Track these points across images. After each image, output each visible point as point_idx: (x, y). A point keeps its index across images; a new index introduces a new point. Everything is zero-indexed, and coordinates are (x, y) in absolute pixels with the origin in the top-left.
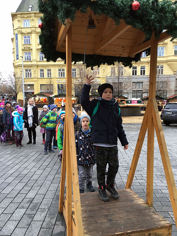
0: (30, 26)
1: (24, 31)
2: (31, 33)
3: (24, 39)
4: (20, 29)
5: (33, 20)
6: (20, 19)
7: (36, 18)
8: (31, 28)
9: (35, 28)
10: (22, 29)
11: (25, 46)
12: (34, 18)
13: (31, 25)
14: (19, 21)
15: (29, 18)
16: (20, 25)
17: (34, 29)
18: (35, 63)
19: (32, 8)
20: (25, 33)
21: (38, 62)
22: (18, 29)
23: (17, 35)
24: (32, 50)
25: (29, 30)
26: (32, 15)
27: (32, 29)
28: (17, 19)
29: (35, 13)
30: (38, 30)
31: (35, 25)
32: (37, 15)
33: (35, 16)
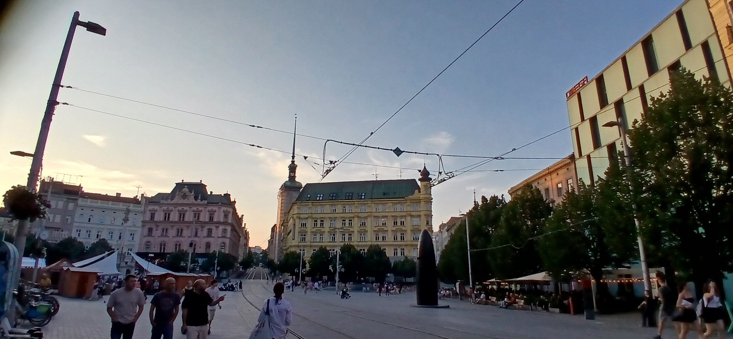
0: (307, 213)
1: (302, 216)
2: (307, 218)
4: (299, 215)
6: (299, 206)
7: (313, 207)
9: (312, 214)
11: (302, 229)
13: (308, 211)
14: (298, 208)
16: (299, 211)
17: (310, 215)
18: (308, 244)
19: (310, 197)
21: (312, 243)
22: (297, 215)
24: (307, 232)
25: (306, 216)
26: (310, 203)
27: (309, 215)
28: (297, 207)
29: (312, 202)
30: (314, 216)
31: (312, 212)
32: (313, 204)
33: (312, 205)
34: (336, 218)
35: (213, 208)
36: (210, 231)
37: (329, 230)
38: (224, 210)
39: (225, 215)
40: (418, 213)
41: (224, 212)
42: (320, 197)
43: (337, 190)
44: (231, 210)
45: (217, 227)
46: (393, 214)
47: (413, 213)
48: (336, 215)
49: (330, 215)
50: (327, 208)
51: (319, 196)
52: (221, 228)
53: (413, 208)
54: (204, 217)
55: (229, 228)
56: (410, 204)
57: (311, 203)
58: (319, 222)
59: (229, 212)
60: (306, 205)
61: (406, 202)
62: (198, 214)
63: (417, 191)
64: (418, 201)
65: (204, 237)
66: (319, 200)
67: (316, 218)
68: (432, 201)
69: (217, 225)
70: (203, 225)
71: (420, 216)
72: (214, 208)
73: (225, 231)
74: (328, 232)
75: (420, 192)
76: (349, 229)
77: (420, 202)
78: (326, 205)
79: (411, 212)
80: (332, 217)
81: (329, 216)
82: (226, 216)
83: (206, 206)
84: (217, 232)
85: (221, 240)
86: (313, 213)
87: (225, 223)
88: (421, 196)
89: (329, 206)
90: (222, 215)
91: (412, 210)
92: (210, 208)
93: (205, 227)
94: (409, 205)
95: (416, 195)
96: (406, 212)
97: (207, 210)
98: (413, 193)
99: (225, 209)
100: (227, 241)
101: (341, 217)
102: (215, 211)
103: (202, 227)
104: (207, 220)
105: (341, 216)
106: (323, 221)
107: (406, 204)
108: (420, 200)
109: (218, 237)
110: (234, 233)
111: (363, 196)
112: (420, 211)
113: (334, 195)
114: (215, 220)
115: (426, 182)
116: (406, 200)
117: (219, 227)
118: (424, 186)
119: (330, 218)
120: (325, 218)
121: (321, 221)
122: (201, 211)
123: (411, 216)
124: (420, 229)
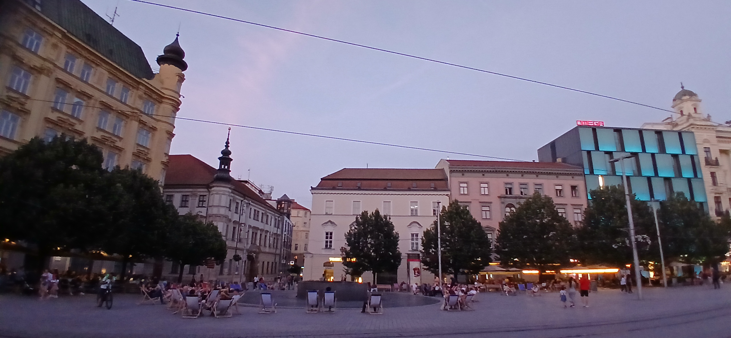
40: (154, 124)
46: (106, 99)
47: (144, 119)
53: (145, 107)
61: (137, 88)
64: (158, 97)
71: (155, 130)
77: (161, 102)
88: (168, 93)
91: (142, 110)
94: (140, 97)
108: (164, 97)
112: (158, 120)
123: (141, 122)
124: (149, 156)
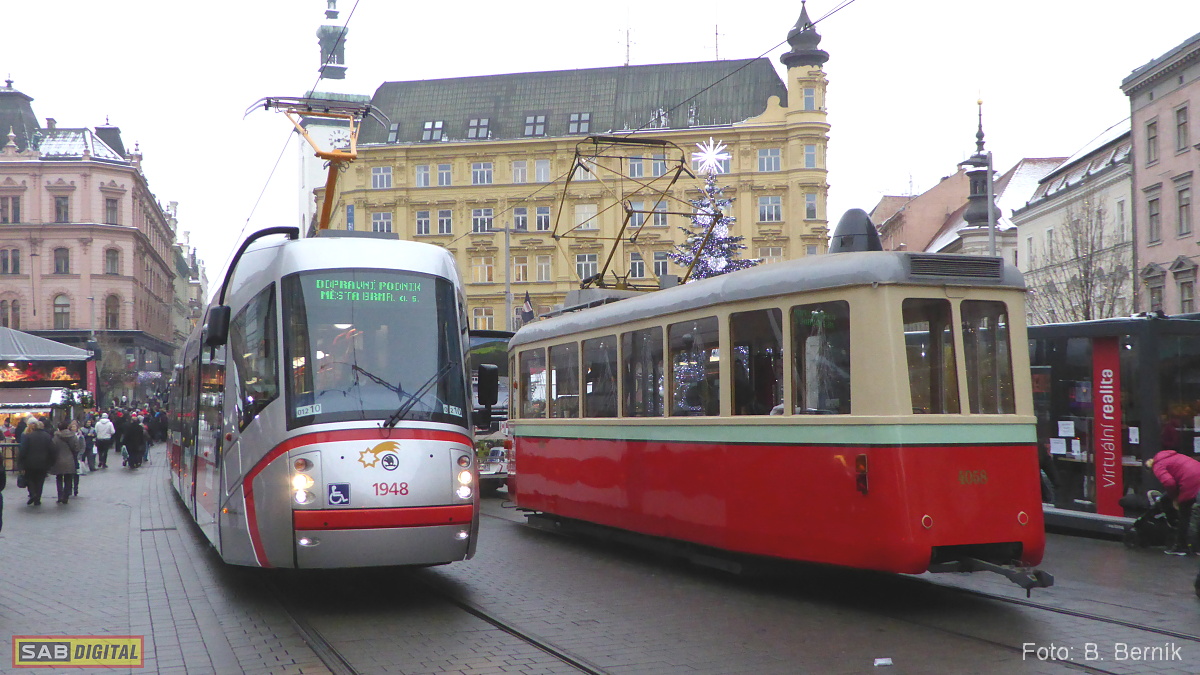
0: (393, 186)
1: (373, 198)
2: (394, 205)
3: (372, 221)
4: (362, 195)
5: (401, 169)
6: (363, 165)
7: (410, 164)
8: (395, 190)
9: (408, 190)
10: (369, 195)
12: (404, 163)
13: (395, 182)
14: (359, 171)
15: (391, 163)
16: (363, 183)
17: (403, 193)
19: (397, 131)
20: (377, 203)
22: (357, 195)
23: (353, 210)
25: (390, 198)
26: (398, 154)
27: (399, 193)
28: (355, 166)
29: (408, 150)
30: (416, 197)
31: (408, 183)
32: (412, 154)
33: (407, 158)
34: (494, 201)
35: (60, 176)
36: (61, 256)
37: (470, 246)
38: (102, 183)
39: (108, 200)
40: (781, 181)
41: (103, 189)
42: (433, 129)
43: (493, 105)
44: (128, 183)
45: (85, 243)
47: (759, 181)
48: (492, 194)
49: (471, 195)
50: (462, 172)
51: (428, 125)
52: (99, 245)
53: (762, 161)
54: (36, 208)
55: (127, 247)
56: (749, 147)
57: (403, 154)
58: (434, 218)
59: (122, 192)
60: (386, 160)
61: (737, 143)
62: (13, 199)
63: (774, 100)
64: (780, 136)
65: (43, 277)
66: (431, 140)
67: (422, 204)
68: (827, 134)
69: (86, 235)
70: (35, 235)
71: (785, 189)
72: (68, 178)
73: (112, 254)
74: (469, 251)
75: (784, 103)
76: (541, 242)
77: (787, 140)
78: (454, 157)
79: (755, 178)
80: (478, 199)
81: (470, 197)
82: (112, 203)
83: (37, 172)
84: (88, 260)
85: (103, 288)
86: (411, 186)
87: (112, 229)
88: (792, 120)
89: (465, 161)
90: (98, 201)
91: (756, 169)
92: (52, 178)
93: (42, 241)
94: (746, 153)
95: (772, 115)
96: (739, 175)
97: (44, 184)
98: (759, 107)
99: (106, 179)
100: (126, 291)
101: (510, 201)
102: (72, 188)
103: (34, 243)
104: (47, 216)
105: (511, 195)
106: (448, 214)
107: (736, 147)
108: (786, 132)
109: (93, 276)
110: (148, 260)
111: (585, 121)
112: (788, 172)
113: (484, 122)
114: (76, 217)
115: (808, 68)
116: (738, 134)
117: (91, 241)
118: (801, 81)
119: (471, 203)
120: (453, 203)
121: (442, 214)
122: (23, 189)
123: (754, 189)
124: (783, 234)
